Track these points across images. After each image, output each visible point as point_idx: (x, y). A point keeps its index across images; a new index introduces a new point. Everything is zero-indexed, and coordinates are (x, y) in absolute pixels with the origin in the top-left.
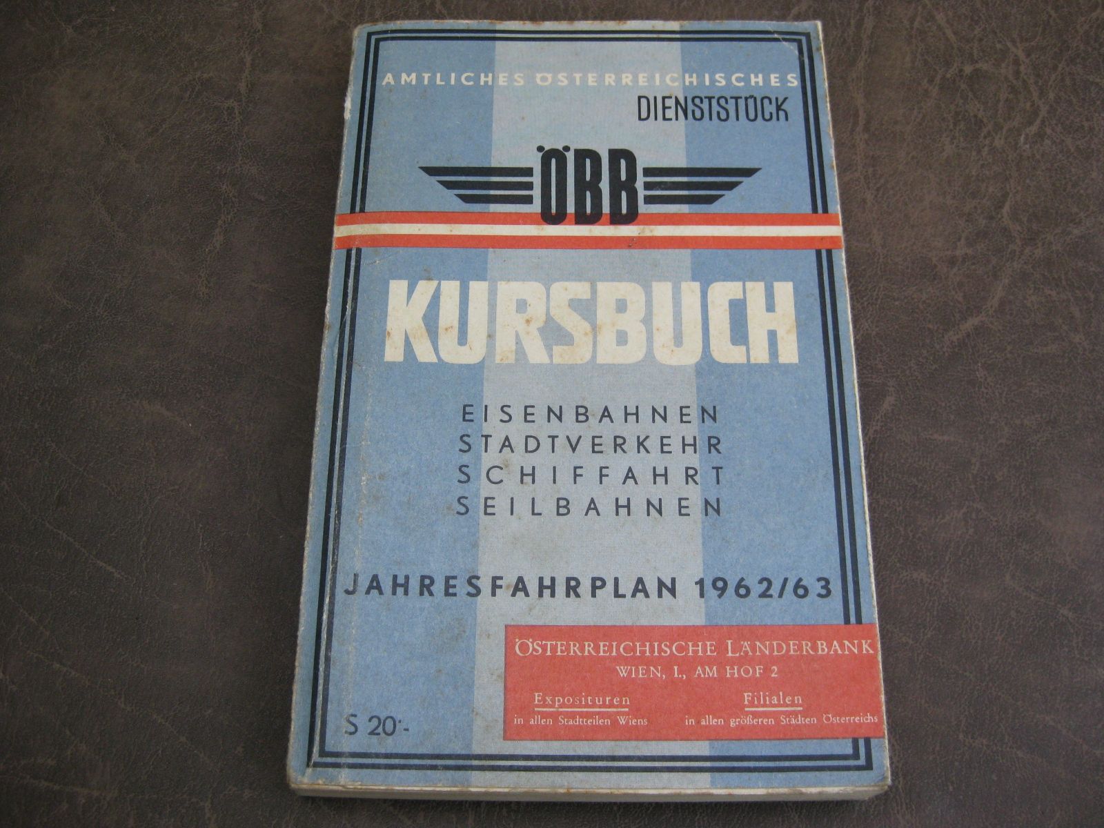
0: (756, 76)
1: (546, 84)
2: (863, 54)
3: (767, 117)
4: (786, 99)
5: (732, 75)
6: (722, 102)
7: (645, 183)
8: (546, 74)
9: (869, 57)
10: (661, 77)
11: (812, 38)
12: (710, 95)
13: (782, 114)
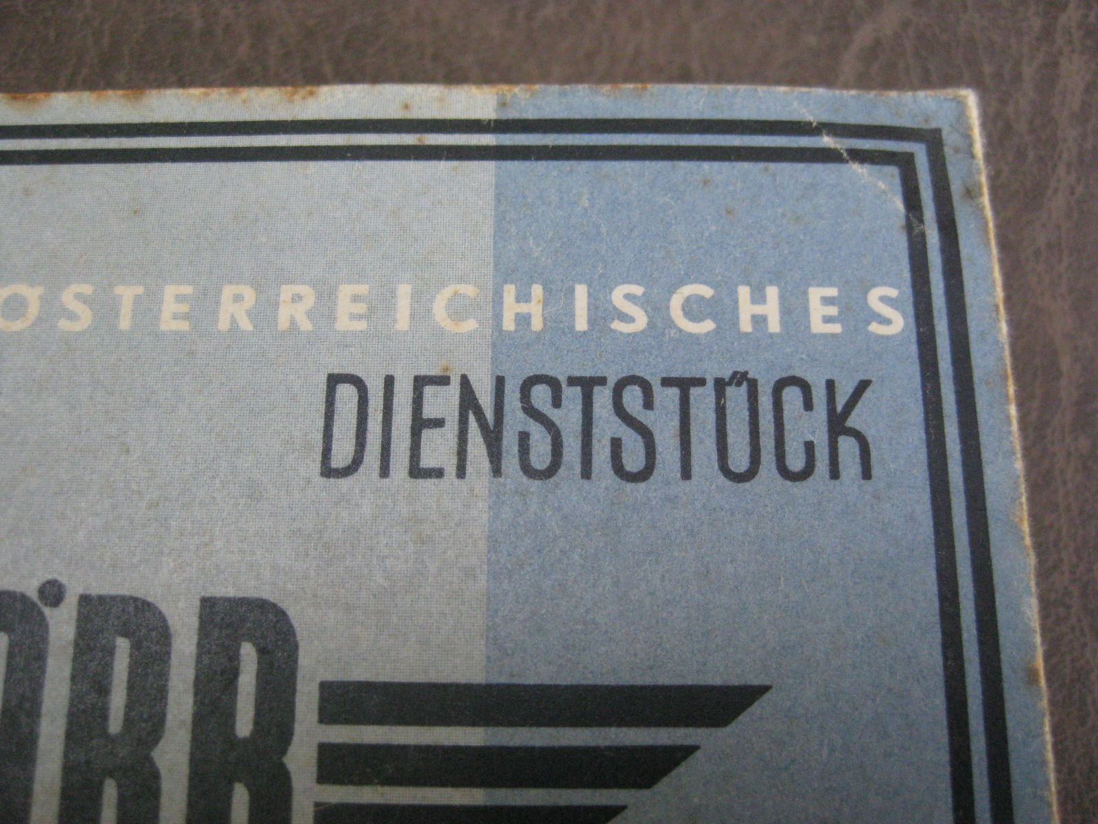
0: (758, 297)
1: (18, 326)
2: (1061, 170)
3: (796, 462)
4: (863, 386)
5: (672, 290)
6: (632, 398)
7: (325, 751)
8: (22, 289)
9: (1079, 180)
10: (417, 296)
11: (948, 151)
12: (588, 373)
13: (847, 446)
